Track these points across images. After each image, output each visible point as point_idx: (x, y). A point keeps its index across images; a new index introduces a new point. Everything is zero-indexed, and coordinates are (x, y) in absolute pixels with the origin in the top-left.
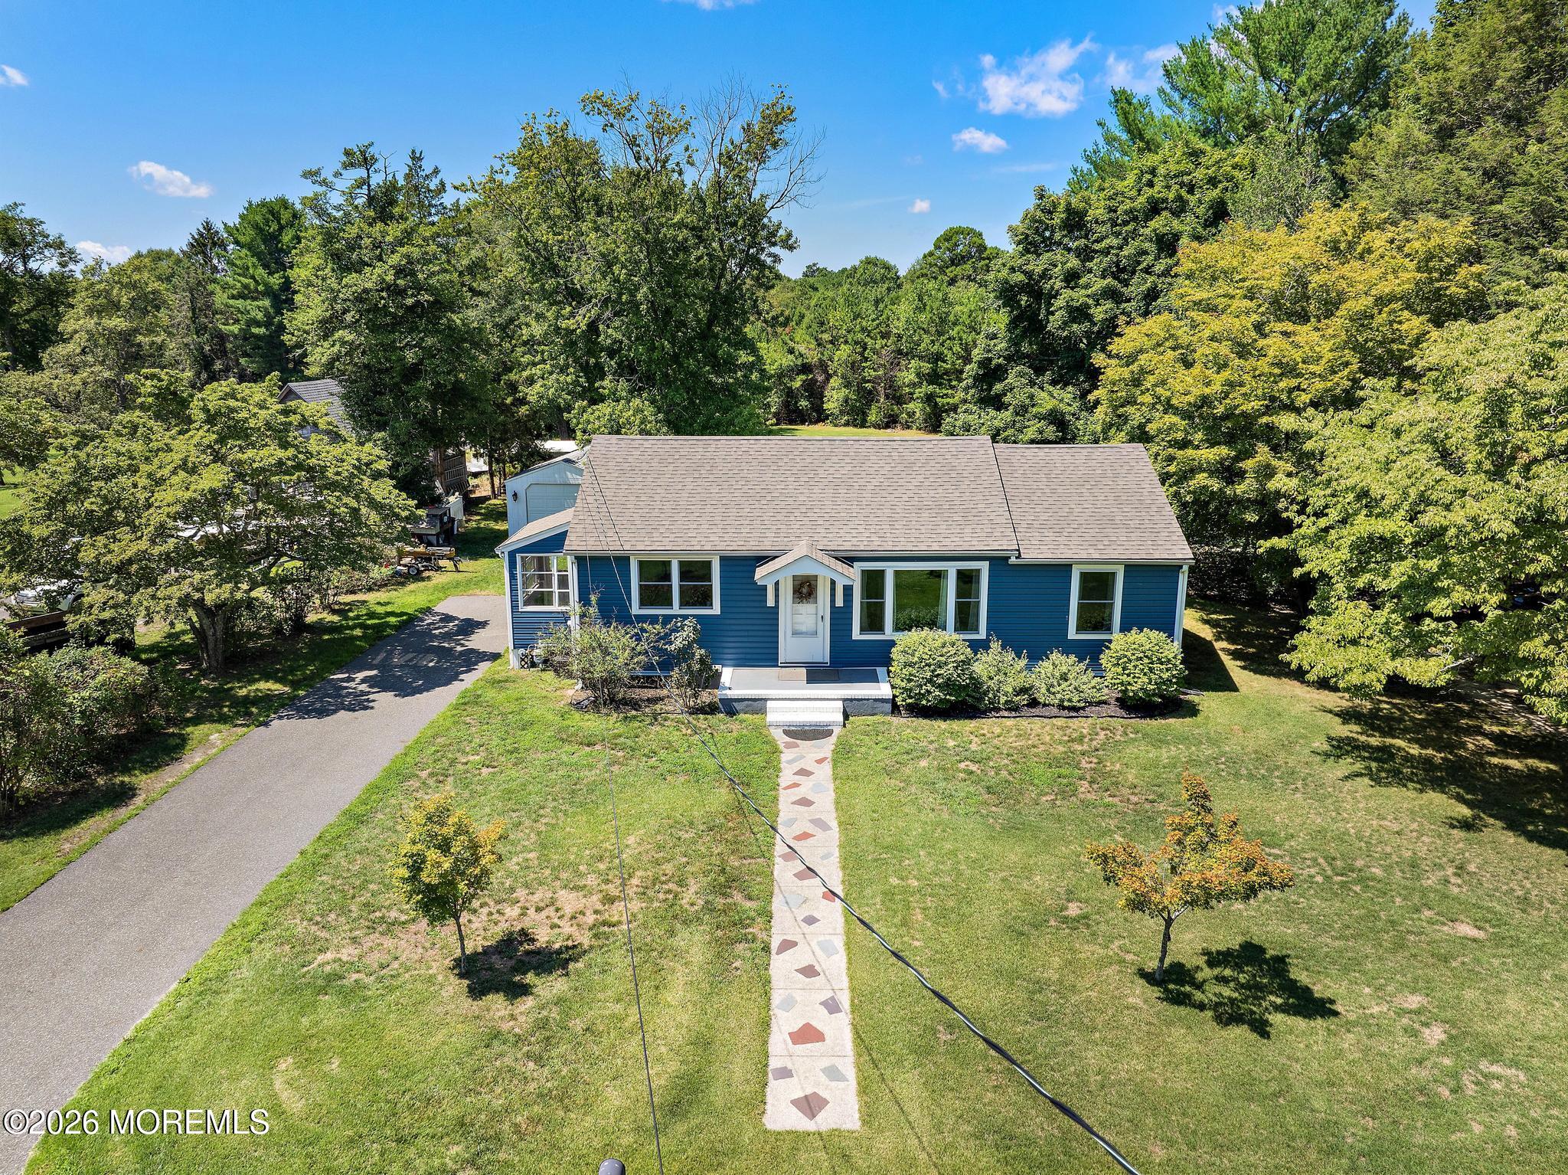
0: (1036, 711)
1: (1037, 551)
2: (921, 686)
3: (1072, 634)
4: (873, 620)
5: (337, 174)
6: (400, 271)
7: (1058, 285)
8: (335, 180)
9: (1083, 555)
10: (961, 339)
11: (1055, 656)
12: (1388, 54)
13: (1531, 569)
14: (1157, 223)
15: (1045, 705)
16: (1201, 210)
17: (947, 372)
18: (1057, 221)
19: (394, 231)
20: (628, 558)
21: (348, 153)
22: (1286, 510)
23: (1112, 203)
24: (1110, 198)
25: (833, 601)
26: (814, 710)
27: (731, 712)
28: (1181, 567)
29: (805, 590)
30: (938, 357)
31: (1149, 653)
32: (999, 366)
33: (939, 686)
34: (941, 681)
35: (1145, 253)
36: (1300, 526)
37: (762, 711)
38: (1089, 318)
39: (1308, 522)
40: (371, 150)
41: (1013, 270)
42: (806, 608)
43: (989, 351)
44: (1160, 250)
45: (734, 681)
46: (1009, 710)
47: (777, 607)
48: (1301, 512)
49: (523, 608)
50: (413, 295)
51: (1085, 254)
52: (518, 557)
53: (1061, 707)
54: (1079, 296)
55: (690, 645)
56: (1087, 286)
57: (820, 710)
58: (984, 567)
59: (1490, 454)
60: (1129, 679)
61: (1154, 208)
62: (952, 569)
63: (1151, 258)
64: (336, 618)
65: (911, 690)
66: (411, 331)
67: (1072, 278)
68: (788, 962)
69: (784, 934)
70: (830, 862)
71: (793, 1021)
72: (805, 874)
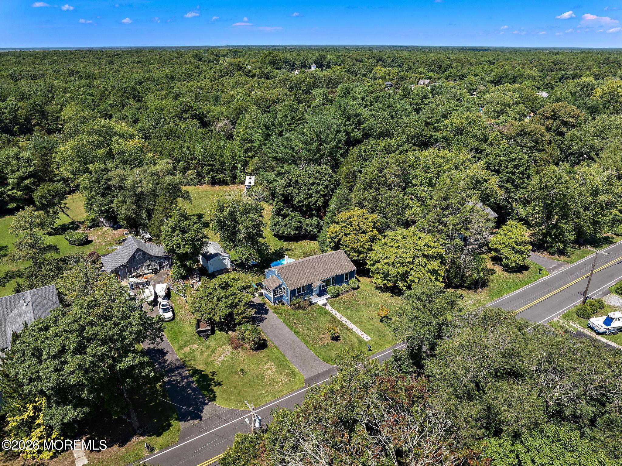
0: (344, 293)
1: (340, 273)
3: (344, 281)
4: (323, 286)
9: (345, 272)
11: (343, 284)
27: (314, 304)
28: (355, 270)
31: (355, 282)
34: (335, 292)
37: (317, 303)
45: (312, 300)
46: (342, 294)
47: (313, 288)
49: (274, 297)
53: (347, 291)
57: (324, 301)
58: (335, 277)
60: (354, 286)
62: (331, 278)
65: (332, 294)
68: (354, 330)
69: (351, 328)
70: (347, 320)
71: (360, 334)
72: (346, 322)
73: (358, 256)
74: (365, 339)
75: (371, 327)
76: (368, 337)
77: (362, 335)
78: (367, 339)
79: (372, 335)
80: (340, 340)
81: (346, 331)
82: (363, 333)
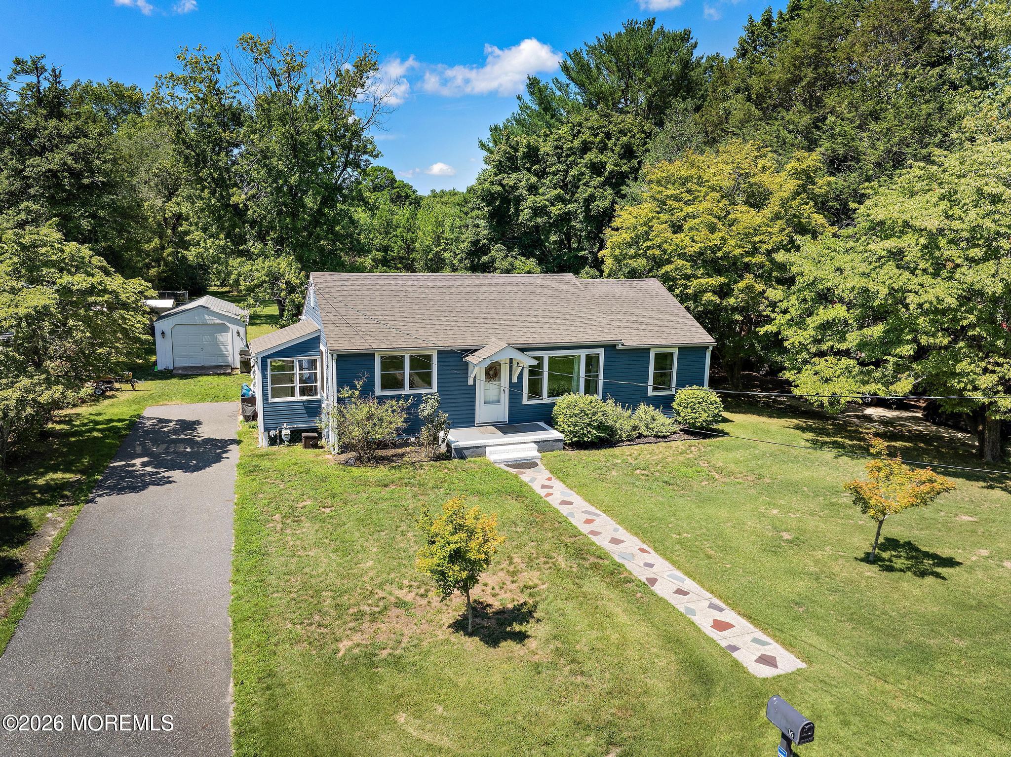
0: (642, 440)
1: (631, 340)
2: (583, 429)
3: (650, 392)
4: (535, 390)
5: (11, 78)
6: (75, 156)
7: (524, 193)
8: (10, 82)
9: (657, 342)
10: (402, 236)
11: (643, 407)
12: (693, 69)
13: (965, 323)
14: (589, 156)
15: (646, 437)
16: (617, 149)
17: (394, 259)
18: (520, 154)
19: (66, 128)
20: (373, 355)
21: (18, 62)
22: (764, 310)
23: (558, 143)
24: (557, 140)
25: (511, 379)
26: (519, 450)
27: (462, 457)
28: (707, 348)
29: (491, 373)
30: (385, 249)
31: (705, 399)
32: (484, 245)
33: (595, 428)
34: (595, 424)
35: (583, 174)
36: (775, 319)
37: (483, 454)
38: (548, 214)
39: (778, 317)
40: (43, 61)
41: (492, 183)
42: (493, 386)
43: (477, 235)
44: (592, 173)
45: (459, 437)
46: (629, 441)
47: (475, 385)
48: (773, 311)
49: (271, 400)
50: (88, 177)
51: (541, 174)
52: (269, 360)
53: (657, 436)
54: (540, 200)
55: (436, 411)
56: (543, 194)
57: (524, 450)
58: (601, 351)
59: (932, 264)
60: (697, 415)
61: (585, 148)
62: (583, 354)
63: (587, 177)
64: (66, 427)
65: (576, 432)
66: (83, 205)
67: (533, 189)
68: (663, 590)
69: (642, 575)
70: (622, 533)
71: (704, 620)
72: (615, 541)
73: (723, 292)
74: (747, 657)
75: (802, 585)
76: (774, 649)
77: (720, 626)
78: (768, 660)
79: (809, 637)
80: (521, 637)
81: (594, 585)
82: (729, 616)
